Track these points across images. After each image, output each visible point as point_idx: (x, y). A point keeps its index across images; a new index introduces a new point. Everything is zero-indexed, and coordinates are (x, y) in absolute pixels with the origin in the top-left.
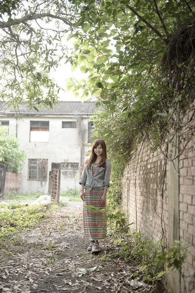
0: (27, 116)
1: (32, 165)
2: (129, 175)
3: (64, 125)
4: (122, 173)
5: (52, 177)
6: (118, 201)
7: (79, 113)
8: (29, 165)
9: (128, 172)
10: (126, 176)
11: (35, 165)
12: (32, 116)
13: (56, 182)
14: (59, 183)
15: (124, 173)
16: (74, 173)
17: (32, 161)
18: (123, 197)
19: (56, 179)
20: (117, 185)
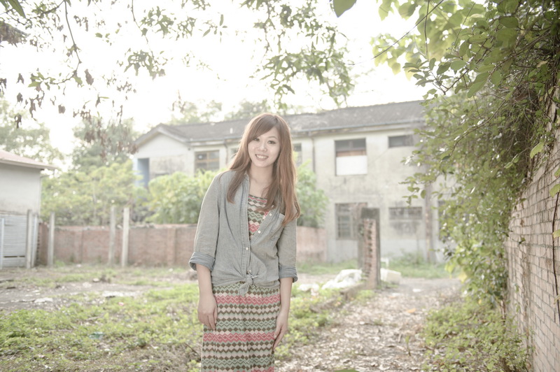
0: (329, 133)
1: (342, 214)
2: (525, 231)
3: (393, 142)
4: (505, 225)
5: (363, 235)
6: (497, 294)
7: (417, 119)
8: (336, 214)
9: (522, 223)
10: (518, 231)
11: (346, 213)
12: (337, 132)
13: (370, 245)
14: (378, 245)
15: (511, 225)
16: (415, 225)
17: (341, 207)
18: (512, 285)
19: (370, 238)
20: (494, 253)
